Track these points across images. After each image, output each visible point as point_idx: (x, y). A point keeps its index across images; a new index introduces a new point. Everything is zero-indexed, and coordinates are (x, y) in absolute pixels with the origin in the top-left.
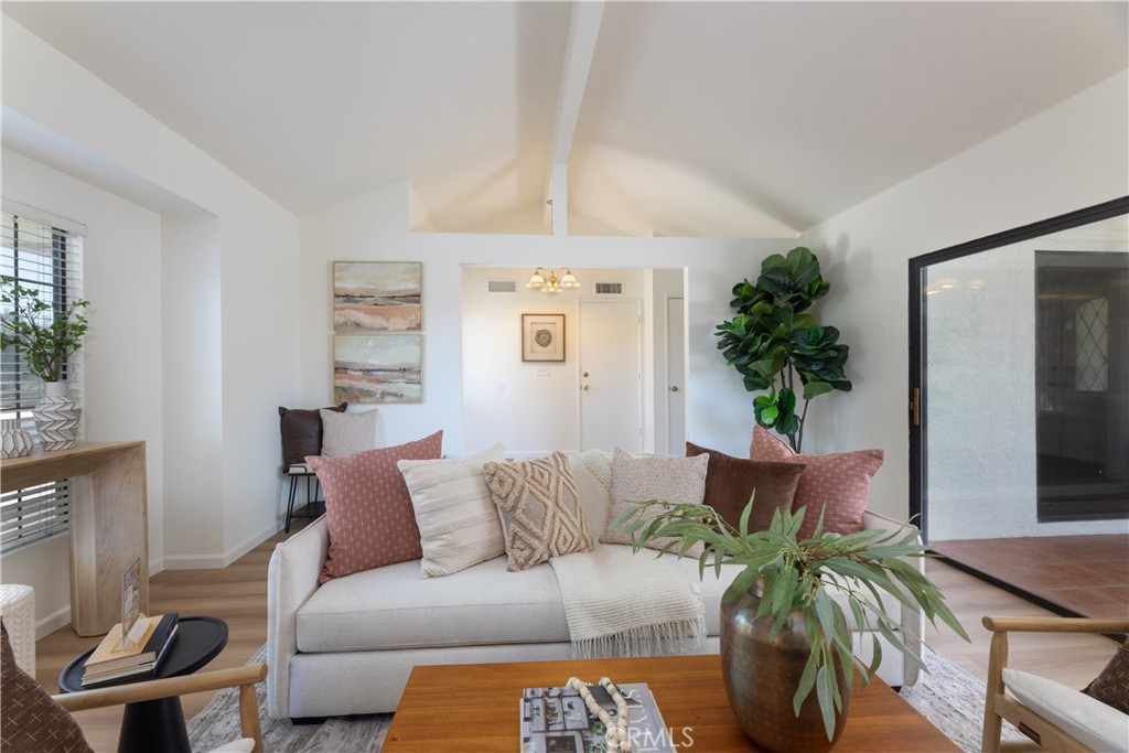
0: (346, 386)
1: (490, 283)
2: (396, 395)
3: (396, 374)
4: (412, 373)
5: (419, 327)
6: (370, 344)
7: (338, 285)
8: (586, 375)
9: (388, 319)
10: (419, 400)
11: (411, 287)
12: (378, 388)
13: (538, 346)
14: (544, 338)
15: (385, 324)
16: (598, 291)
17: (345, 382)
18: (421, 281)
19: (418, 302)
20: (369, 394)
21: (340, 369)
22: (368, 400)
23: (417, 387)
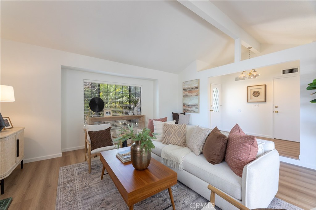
0: (185, 109)
1: (236, 78)
2: (193, 111)
3: (193, 106)
4: (196, 106)
5: (198, 95)
6: (189, 99)
7: (184, 87)
8: (277, 107)
9: (192, 94)
10: (198, 112)
11: (196, 85)
12: (190, 109)
13: (254, 97)
14: (256, 94)
15: (192, 95)
16: (283, 73)
17: (185, 108)
18: (199, 84)
19: (198, 89)
20: (189, 110)
21: (184, 105)
22: (188, 112)
23: (197, 109)
